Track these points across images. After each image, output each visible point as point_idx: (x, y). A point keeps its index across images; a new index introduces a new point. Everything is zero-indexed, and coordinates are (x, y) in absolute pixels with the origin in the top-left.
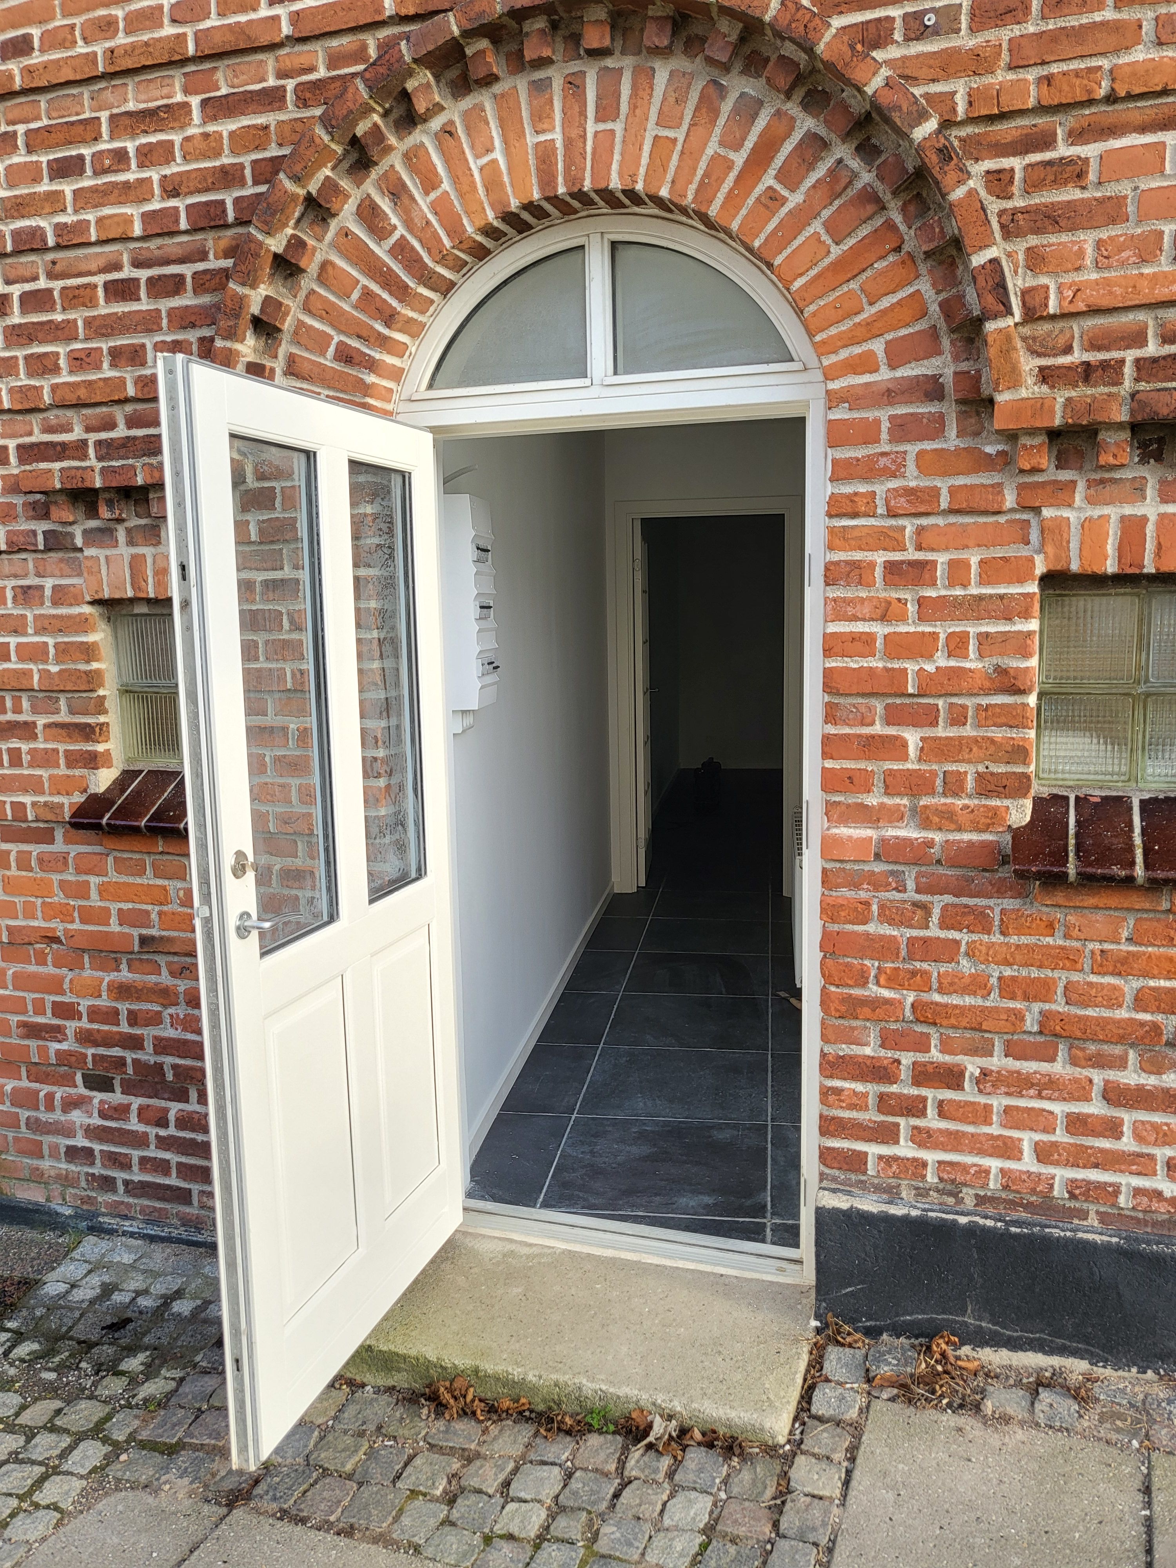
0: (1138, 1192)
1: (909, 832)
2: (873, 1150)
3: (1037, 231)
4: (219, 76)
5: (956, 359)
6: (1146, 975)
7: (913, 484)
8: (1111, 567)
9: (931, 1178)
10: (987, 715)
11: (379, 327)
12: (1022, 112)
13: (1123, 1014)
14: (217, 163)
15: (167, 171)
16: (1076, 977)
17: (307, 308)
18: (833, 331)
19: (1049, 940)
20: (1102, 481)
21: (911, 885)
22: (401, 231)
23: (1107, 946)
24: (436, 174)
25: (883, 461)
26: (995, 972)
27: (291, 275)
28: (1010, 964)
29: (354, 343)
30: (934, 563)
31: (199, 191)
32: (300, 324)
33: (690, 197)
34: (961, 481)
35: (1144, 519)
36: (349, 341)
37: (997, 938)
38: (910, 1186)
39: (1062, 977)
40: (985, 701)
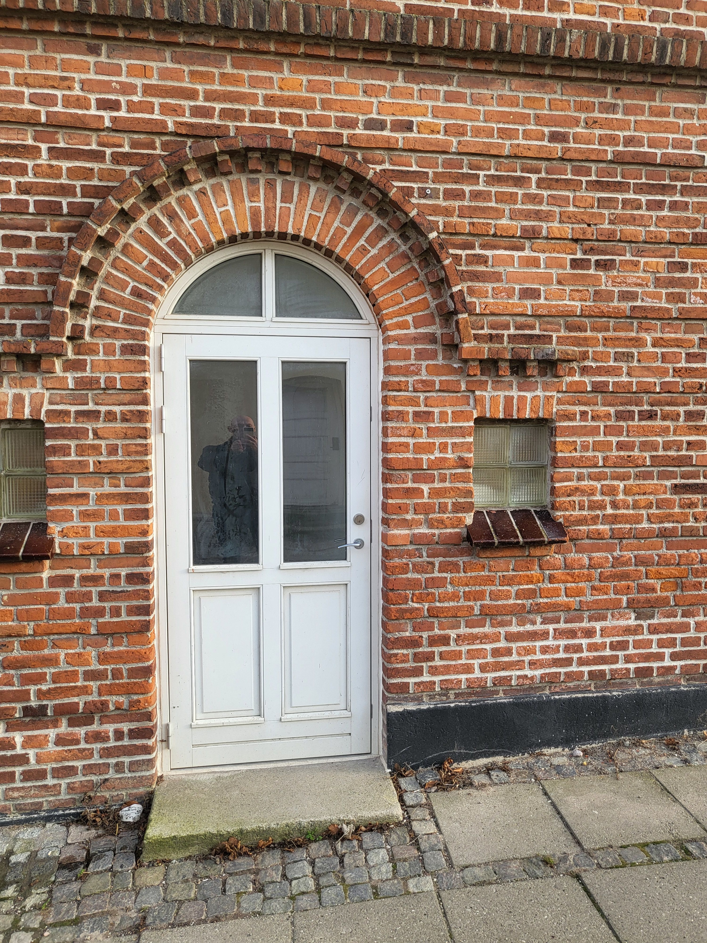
0: (519, 677)
1: (424, 530)
2: (412, 680)
3: (471, 280)
4: (60, 137)
5: (441, 327)
6: (520, 584)
7: (424, 378)
8: (501, 416)
9: (437, 689)
10: (455, 478)
11: (159, 281)
12: (463, 234)
13: (511, 602)
14: (58, 182)
15: (22, 180)
16: (493, 588)
17: (114, 265)
18: (391, 310)
19: (483, 573)
20: (498, 381)
21: (425, 554)
22: (173, 235)
23: (505, 573)
24: (196, 211)
25: (412, 368)
26: (462, 589)
27: (104, 247)
28: (468, 585)
29: (144, 288)
30: (433, 412)
31: (44, 194)
32: (109, 274)
33: (326, 243)
34: (444, 378)
35: (513, 397)
36: (140, 286)
37: (462, 574)
38: (427, 695)
39: (488, 588)
40: (454, 471)
